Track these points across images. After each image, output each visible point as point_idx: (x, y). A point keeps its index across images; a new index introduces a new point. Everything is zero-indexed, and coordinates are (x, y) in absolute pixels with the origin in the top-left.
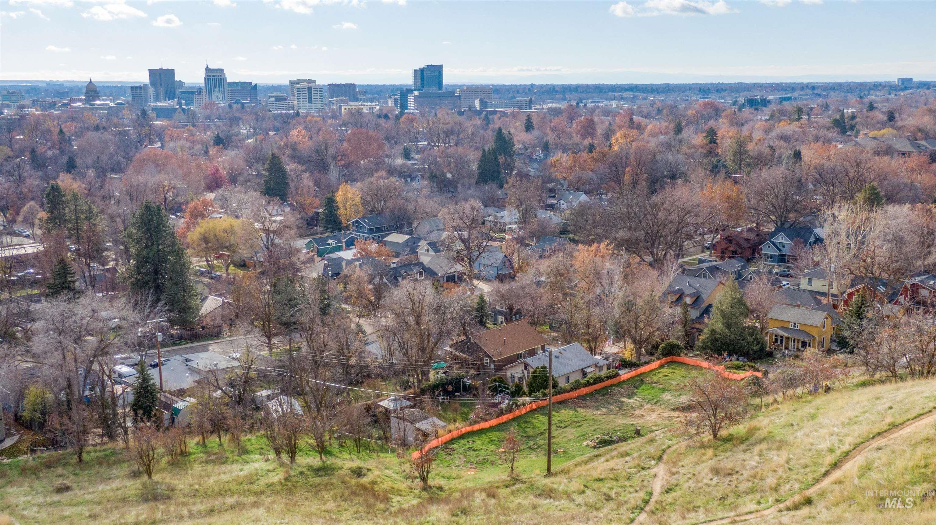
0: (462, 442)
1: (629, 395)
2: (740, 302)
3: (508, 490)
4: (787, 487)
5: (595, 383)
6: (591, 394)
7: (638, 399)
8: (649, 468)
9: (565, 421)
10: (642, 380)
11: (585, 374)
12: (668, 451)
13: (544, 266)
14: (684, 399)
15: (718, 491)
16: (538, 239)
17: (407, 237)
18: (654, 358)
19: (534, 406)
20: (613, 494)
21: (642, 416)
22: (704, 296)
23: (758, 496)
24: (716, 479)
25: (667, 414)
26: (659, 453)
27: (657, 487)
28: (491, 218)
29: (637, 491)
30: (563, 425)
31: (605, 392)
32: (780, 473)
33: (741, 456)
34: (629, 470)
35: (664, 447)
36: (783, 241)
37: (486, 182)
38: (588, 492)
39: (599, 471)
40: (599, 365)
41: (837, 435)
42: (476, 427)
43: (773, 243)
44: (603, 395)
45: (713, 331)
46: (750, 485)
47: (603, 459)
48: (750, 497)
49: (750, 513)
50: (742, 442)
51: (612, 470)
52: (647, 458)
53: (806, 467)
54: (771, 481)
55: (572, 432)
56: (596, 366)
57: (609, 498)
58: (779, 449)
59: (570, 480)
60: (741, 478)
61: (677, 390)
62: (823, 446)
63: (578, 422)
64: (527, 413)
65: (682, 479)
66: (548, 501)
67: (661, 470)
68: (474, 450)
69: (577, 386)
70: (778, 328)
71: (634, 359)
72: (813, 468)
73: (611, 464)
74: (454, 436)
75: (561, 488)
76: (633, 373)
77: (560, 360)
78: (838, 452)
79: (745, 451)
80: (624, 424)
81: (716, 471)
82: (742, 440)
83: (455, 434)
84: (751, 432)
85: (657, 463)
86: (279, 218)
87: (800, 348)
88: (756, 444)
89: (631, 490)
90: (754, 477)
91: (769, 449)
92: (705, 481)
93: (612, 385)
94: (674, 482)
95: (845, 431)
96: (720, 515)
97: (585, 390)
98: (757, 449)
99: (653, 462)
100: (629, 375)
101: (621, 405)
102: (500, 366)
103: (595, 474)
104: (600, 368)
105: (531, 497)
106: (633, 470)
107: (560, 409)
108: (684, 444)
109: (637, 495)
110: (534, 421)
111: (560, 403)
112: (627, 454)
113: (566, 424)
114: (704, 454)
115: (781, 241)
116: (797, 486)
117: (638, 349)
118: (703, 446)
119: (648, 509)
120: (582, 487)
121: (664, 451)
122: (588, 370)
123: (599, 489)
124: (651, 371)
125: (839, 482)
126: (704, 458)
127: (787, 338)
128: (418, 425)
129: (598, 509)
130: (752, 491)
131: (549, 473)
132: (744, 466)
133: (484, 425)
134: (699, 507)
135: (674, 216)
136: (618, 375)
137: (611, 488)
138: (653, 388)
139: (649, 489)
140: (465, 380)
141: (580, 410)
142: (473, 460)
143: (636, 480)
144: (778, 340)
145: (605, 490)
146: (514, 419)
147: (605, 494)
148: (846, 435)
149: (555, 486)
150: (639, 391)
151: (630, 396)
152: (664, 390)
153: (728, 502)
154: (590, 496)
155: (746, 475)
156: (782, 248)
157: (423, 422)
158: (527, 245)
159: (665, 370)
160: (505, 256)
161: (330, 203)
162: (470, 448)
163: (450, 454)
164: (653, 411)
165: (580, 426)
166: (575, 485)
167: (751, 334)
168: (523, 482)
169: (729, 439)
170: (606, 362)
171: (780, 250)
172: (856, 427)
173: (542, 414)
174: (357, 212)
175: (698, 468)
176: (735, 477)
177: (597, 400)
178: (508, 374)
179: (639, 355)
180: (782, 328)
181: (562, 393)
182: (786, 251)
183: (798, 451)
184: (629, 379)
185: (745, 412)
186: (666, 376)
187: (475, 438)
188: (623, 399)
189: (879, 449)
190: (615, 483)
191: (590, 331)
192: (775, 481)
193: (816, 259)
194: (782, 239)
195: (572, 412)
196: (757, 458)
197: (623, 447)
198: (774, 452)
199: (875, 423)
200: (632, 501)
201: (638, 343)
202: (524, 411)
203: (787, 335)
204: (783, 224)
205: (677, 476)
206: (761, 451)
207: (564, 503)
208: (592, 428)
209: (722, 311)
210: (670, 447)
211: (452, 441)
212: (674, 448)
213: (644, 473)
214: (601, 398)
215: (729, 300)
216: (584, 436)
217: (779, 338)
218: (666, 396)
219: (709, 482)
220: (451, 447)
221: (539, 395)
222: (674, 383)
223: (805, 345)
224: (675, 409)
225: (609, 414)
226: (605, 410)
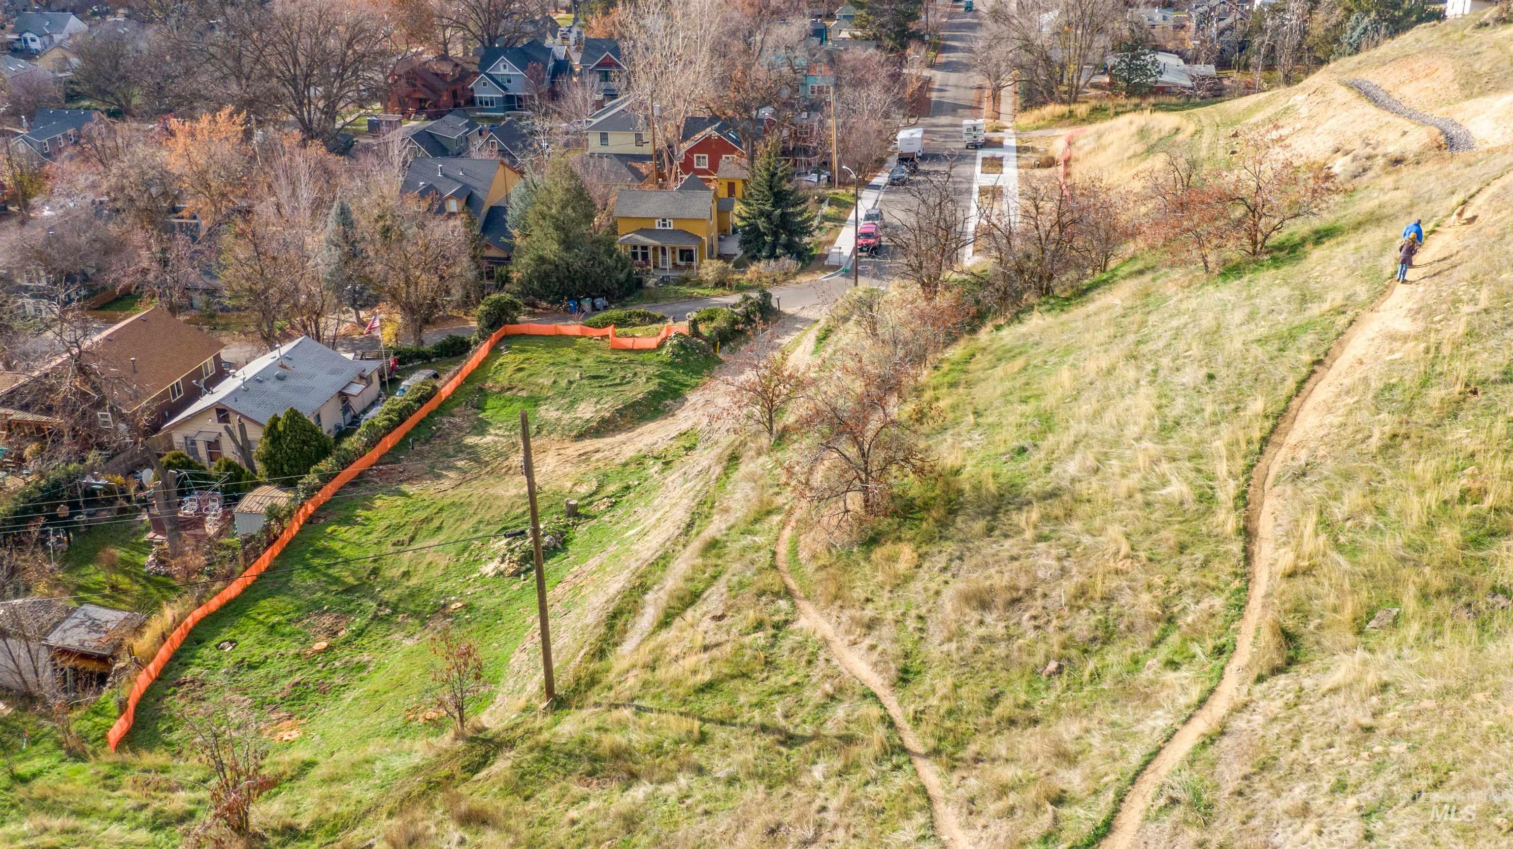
0: (207, 652)
1: (475, 428)
3: (489, 781)
5: (402, 421)
6: (402, 445)
7: (500, 432)
8: (786, 622)
9: (399, 527)
10: (481, 390)
11: (345, 401)
14: (586, 411)
16: (30, 118)
19: (310, 508)
20: (782, 722)
24: (994, 621)
25: (574, 449)
33: (994, 548)
34: (748, 640)
36: (506, 72)
38: (717, 733)
40: (365, 373)
42: (214, 603)
43: (491, 77)
44: (428, 441)
45: (542, 260)
50: (951, 511)
54: (1133, 597)
55: (435, 549)
56: (359, 377)
60: (1051, 604)
61: (563, 394)
63: (427, 520)
64: (306, 527)
65: (906, 637)
66: (638, 789)
68: (252, 667)
70: (637, 232)
71: (408, 343)
72: (1207, 549)
74: (178, 645)
76: (458, 378)
77: (291, 382)
78: (1223, 499)
79: (989, 534)
81: (979, 601)
82: (944, 506)
83: (175, 636)
85: (794, 605)
87: (678, 261)
88: (996, 511)
90: (1082, 595)
92: (971, 630)
93: (430, 415)
94: (892, 649)
97: (389, 442)
98: (1019, 525)
99: (782, 605)
101: (474, 456)
103: (680, 674)
104: (369, 380)
105: (580, 789)
106: (760, 638)
107: (367, 499)
110: (336, 545)
111: (353, 484)
113: (408, 531)
115: (503, 71)
117: (417, 322)
119: (914, 745)
121: (775, 567)
122: (357, 390)
123: (732, 715)
124: (484, 365)
126: (902, 567)
127: (655, 249)
128: (54, 639)
131: (553, 697)
132: (1030, 573)
137: (760, 705)
138: (511, 401)
140: (84, 479)
141: (408, 489)
142: (267, 695)
143: (790, 663)
144: (641, 254)
146: (288, 555)
150: (489, 413)
151: (481, 428)
152: (536, 400)
155: (1056, 593)
156: (507, 84)
157: (64, 626)
158: (9, 134)
159: (511, 359)
162: (240, 664)
163: (201, 699)
164: (541, 450)
165: (440, 528)
166: (662, 721)
167: (605, 248)
168: (507, 746)
170: (372, 364)
171: (505, 89)
173: (340, 523)
176: (1035, 605)
177: (422, 456)
180: (642, 231)
181: (352, 462)
182: (516, 89)
184: (457, 394)
186: (521, 370)
187: (229, 633)
188: (470, 440)
190: (752, 687)
192: (1145, 596)
194: (505, 69)
195: (398, 501)
196: (1043, 547)
200: (864, 735)
201: (416, 310)
202: (294, 527)
203: (656, 243)
205: (881, 631)
206: (1034, 527)
209: (553, 218)
211: (179, 659)
213: (790, 638)
214: (427, 447)
215: (559, 194)
216: (469, 551)
217: (639, 251)
218: (549, 413)
219: (984, 631)
220: (188, 674)
221: (311, 478)
222: (547, 382)
223: (687, 255)
224: (580, 436)
225: (468, 480)
226: (452, 474)
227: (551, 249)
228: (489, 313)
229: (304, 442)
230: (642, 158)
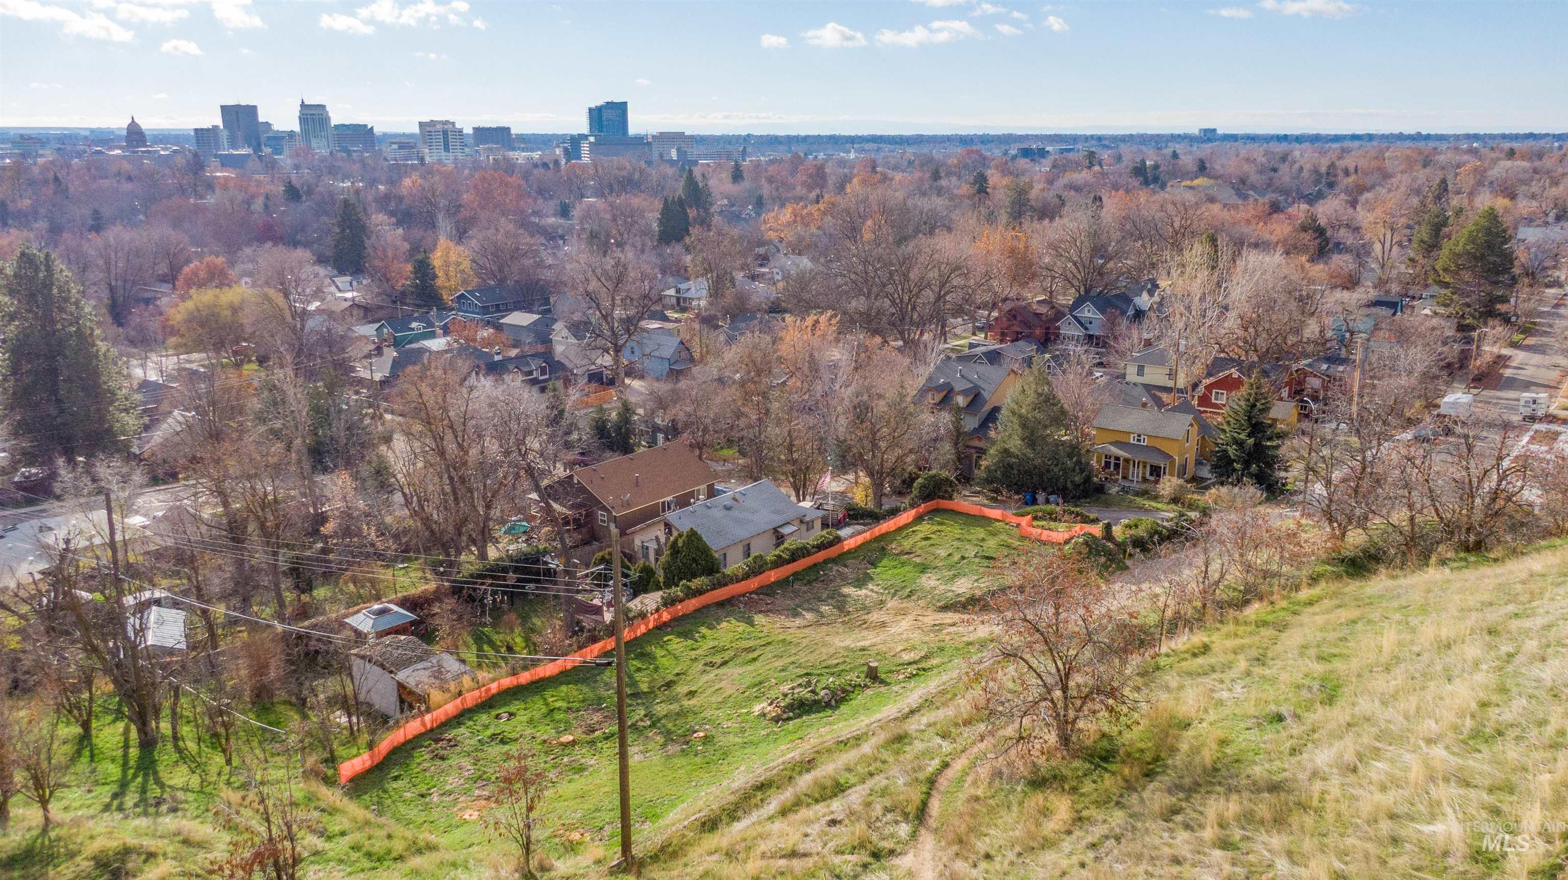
0: (484, 718)
1: (858, 580)
2: (1048, 400)
5: (796, 558)
6: (783, 583)
7: (875, 588)
8: (892, 852)
9: (723, 650)
10: (883, 549)
11: (780, 538)
12: (943, 783)
14: (963, 587)
16: (733, 318)
17: (536, 317)
18: (907, 500)
19: (666, 616)
21: (883, 625)
22: (985, 394)
25: (932, 618)
26: (919, 791)
28: (672, 292)
30: (718, 659)
31: (812, 575)
33: (1162, 838)
34: (837, 860)
35: (930, 766)
36: (1090, 315)
37: (668, 243)
40: (807, 519)
42: (525, 677)
43: (1076, 318)
44: (809, 583)
45: (1006, 451)
52: (887, 810)
55: (734, 678)
56: (802, 522)
61: (951, 567)
63: (751, 651)
64: (649, 632)
67: (925, 866)
68: (503, 742)
69: (760, 566)
70: (1111, 443)
71: (871, 506)
74: (470, 703)
76: (867, 535)
77: (735, 513)
79: (1168, 817)
80: (847, 649)
83: (472, 697)
85: (914, 835)
86: (349, 295)
87: (1148, 476)
88: (1196, 790)
93: (826, 562)
97: (773, 576)
99: (903, 830)
100: (860, 539)
101: (841, 605)
102: (626, 525)
104: (809, 526)
107: (718, 620)
110: (659, 652)
111: (721, 604)
113: (727, 655)
114: (1045, 812)
115: (1087, 314)
117: (877, 486)
118: (1036, 777)
121: (932, 782)
122: (786, 530)
124: (900, 529)
126: (1050, 826)
127: (1127, 461)
128: (401, 676)
131: (627, 856)
133: (548, 669)
135: (933, 275)
136: (838, 540)
138: (903, 564)
140: (547, 559)
141: (759, 619)
142: (490, 771)
144: (1113, 464)
150: (878, 570)
151: (860, 583)
152: (924, 569)
156: (1088, 325)
157: (420, 665)
158: (717, 327)
159: (925, 528)
160: (682, 343)
161: (424, 270)
162: (493, 737)
163: (443, 758)
164: (903, 613)
165: (754, 660)
167: (1070, 456)
170: (820, 513)
171: (1086, 329)
173: (679, 635)
174: (465, 282)
177: (796, 594)
178: (637, 542)
179: (879, 496)
180: (1116, 444)
181: (725, 585)
182: (1095, 329)
184: (859, 547)
186: (927, 539)
187: (515, 707)
188: (846, 590)
191: (795, 456)
193: (1146, 336)
194: (1088, 312)
195: (742, 627)
201: (877, 475)
202: (642, 629)
203: (1126, 455)
204: (1087, 291)
208: (779, 664)
209: (1020, 416)
210: (946, 766)
211: (460, 717)
212: (957, 770)
214: (805, 588)
215: (1031, 397)
216: (759, 688)
217: (1112, 461)
218: (929, 581)
220: (452, 733)
221: (677, 591)
222: (943, 553)
223: (1156, 471)
224: (945, 608)
225: (818, 624)
226: (809, 616)
227: (1015, 444)
228: (923, 486)
229: (694, 560)
230: (1168, 390)
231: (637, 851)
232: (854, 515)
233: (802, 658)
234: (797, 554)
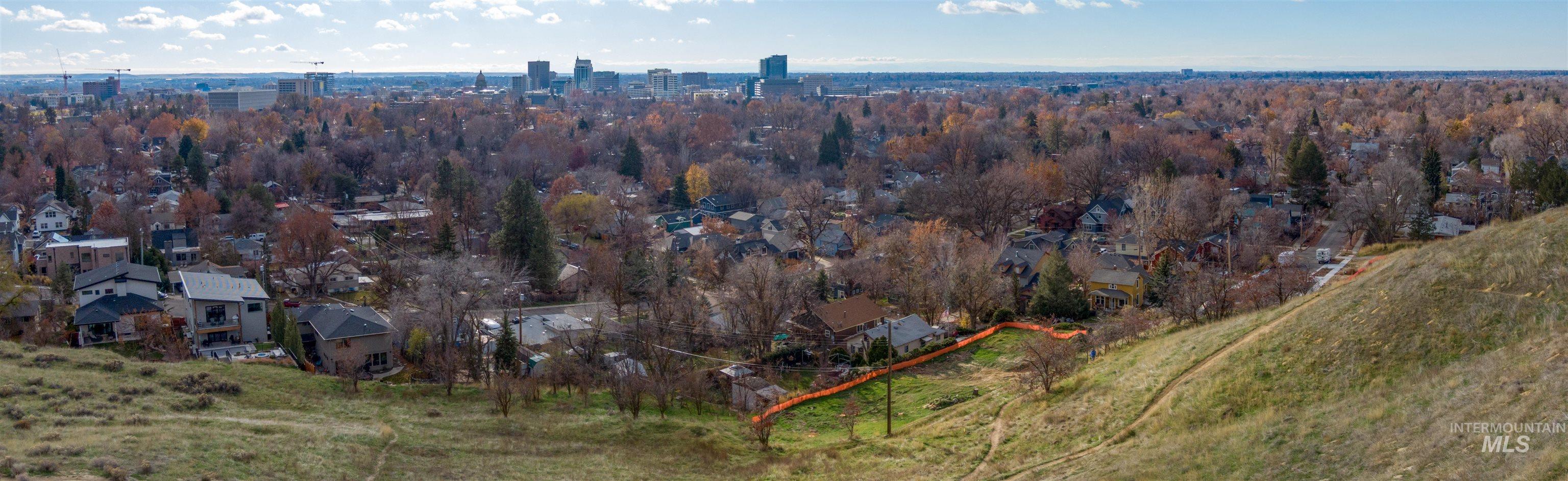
0: (804, 408)
1: (966, 360)
2: (1064, 271)
3: (850, 451)
4: (1114, 425)
5: (933, 351)
6: (929, 362)
7: (975, 364)
8: (987, 423)
9: (904, 387)
10: (978, 346)
11: (923, 343)
12: (1005, 407)
13: (883, 242)
14: (1018, 360)
15: (1052, 437)
16: (877, 217)
17: (751, 215)
18: (989, 325)
19: (874, 374)
20: (953, 449)
21: (980, 378)
22: (1032, 266)
23: (1089, 436)
24: (1050, 427)
25: (1003, 374)
26: (997, 409)
27: (996, 439)
29: (976, 445)
30: (902, 391)
31: (943, 359)
32: (1107, 414)
33: (1072, 404)
34: (968, 427)
35: (1001, 404)
36: (1099, 212)
37: (826, 164)
38: (929, 449)
39: (938, 429)
40: (937, 334)
41: (1153, 376)
42: (817, 394)
43: (1091, 214)
44: (942, 362)
45: (1041, 297)
46: (1081, 427)
47: (942, 419)
48: (1081, 438)
49: (1082, 451)
50: (1072, 392)
51: (951, 428)
52: (984, 414)
53: (1128, 406)
54: (1100, 421)
55: (911, 397)
56: (934, 335)
57: (949, 453)
58: (1104, 394)
59: (911, 440)
60: (1073, 423)
61: (1011, 353)
62: (1142, 387)
63: (917, 387)
64: (867, 381)
65: (1019, 430)
66: (888, 459)
67: (999, 424)
68: (815, 415)
69: (916, 354)
70: (1099, 290)
71: (970, 327)
72: (1135, 406)
73: (951, 423)
74: (795, 402)
75: (902, 447)
76: (970, 340)
77: (898, 331)
78: (1154, 390)
79: (1075, 400)
80: (962, 386)
81: (1050, 420)
82: (1072, 390)
83: (796, 400)
84: (1080, 382)
87: (1117, 305)
88: (1084, 392)
89: (971, 444)
90: (1084, 420)
91: (1096, 395)
92: (1040, 429)
93: (949, 352)
94: (1011, 433)
95: (1159, 372)
96: (1055, 456)
97: (924, 358)
98: (1085, 397)
99: (991, 418)
100: (966, 342)
101: (959, 370)
102: (840, 337)
103: (935, 433)
104: (938, 337)
105: (872, 457)
106: (972, 427)
107: (900, 376)
108: (1019, 400)
109: (977, 448)
110: (874, 388)
111: (899, 370)
112: (966, 413)
113: (906, 389)
114: (1038, 407)
115: (1097, 212)
116: (1122, 423)
117: (973, 318)
118: (1037, 400)
119: (987, 459)
120: (922, 445)
121: (1001, 407)
122: (927, 339)
123: (939, 445)
124: (987, 337)
125: (1156, 414)
126: (1039, 410)
128: (759, 392)
129: (938, 463)
130: (1083, 432)
131: (890, 434)
132: (1074, 413)
133: (825, 393)
134: (1036, 452)
135: (1001, 193)
136: (955, 342)
137: (951, 444)
138: (989, 352)
139: (988, 442)
140: (806, 351)
141: (919, 376)
142: (813, 424)
143: (975, 435)
144: (1099, 300)
145: (945, 446)
146: (854, 387)
147: (945, 450)
148: (1161, 375)
149: (896, 446)
150: (976, 356)
151: (968, 361)
152: (999, 354)
153: (1062, 445)
154: (931, 452)
155: (1077, 419)
156: (1098, 219)
157: (764, 389)
158: (866, 223)
159: (1000, 335)
160: (845, 234)
161: (679, 184)
162: (810, 414)
163: (791, 420)
164: (989, 373)
165: (919, 391)
166: (914, 444)
167: (1076, 297)
168: (863, 444)
169: (1061, 391)
170: (943, 331)
172: (1167, 368)
173: (882, 382)
175: (1034, 419)
176: (1067, 423)
177: (936, 367)
178: (849, 345)
179: (974, 323)
180: (1102, 289)
181: (901, 361)
182: (1102, 221)
183: (1121, 393)
184: (965, 346)
185: (1073, 365)
186: (1000, 341)
187: (816, 405)
188: (961, 365)
189: (1186, 383)
190: (954, 439)
191: (927, 302)
192: (1103, 421)
193: (1129, 226)
194: (1098, 210)
195: (911, 379)
196: (1086, 404)
197: (962, 407)
198: (1101, 398)
199: (1182, 362)
200: (972, 454)
201: (973, 312)
202: (864, 379)
203: (1107, 295)
204: (1098, 197)
205: (1013, 428)
206: (1089, 398)
207: (905, 459)
208: (931, 392)
209: (1048, 278)
210: (1006, 403)
211: (793, 407)
212: (1011, 403)
213: (982, 428)
214: (939, 364)
215: (1054, 268)
216: (924, 400)
218: (1002, 359)
219: (1044, 430)
220: (792, 412)
221: (878, 364)
222: (1008, 346)
223: (1121, 303)
224: (1009, 371)
225: (947, 379)
226: (943, 375)
227: (1046, 293)
228: (998, 315)
229: (884, 351)
230: (1138, 258)
231: (893, 430)
232: (962, 332)
233: (942, 390)
234: (935, 348)
